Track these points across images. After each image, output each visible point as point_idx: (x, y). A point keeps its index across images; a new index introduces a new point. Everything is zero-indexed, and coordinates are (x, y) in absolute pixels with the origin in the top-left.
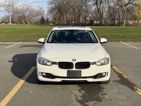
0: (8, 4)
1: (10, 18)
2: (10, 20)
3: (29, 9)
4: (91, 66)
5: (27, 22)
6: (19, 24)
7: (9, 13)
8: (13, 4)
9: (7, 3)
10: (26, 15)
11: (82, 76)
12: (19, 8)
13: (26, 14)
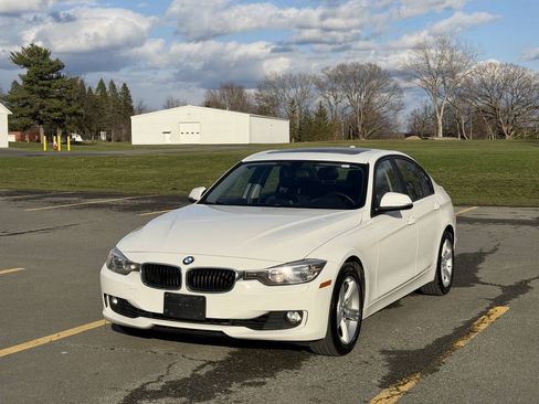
0: (436, 66)
1: (440, 118)
2: (440, 123)
3: (516, 83)
4: (239, 285)
5: (505, 129)
6: (474, 138)
7: (439, 100)
8: (454, 63)
9: (431, 62)
10: (502, 104)
11: (208, 316)
12: (476, 80)
13: (503, 101)
